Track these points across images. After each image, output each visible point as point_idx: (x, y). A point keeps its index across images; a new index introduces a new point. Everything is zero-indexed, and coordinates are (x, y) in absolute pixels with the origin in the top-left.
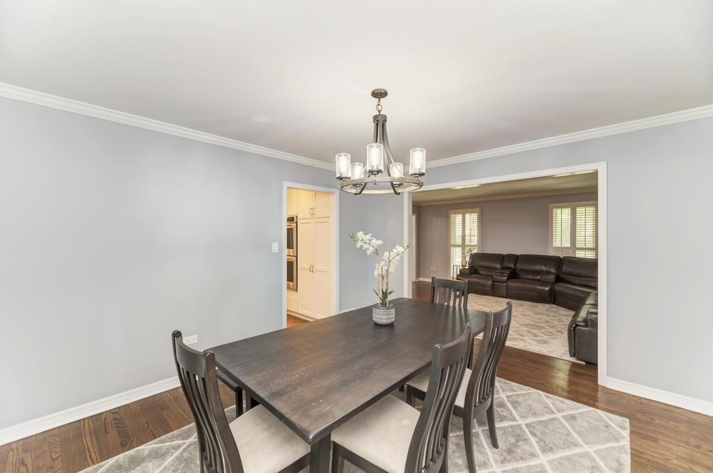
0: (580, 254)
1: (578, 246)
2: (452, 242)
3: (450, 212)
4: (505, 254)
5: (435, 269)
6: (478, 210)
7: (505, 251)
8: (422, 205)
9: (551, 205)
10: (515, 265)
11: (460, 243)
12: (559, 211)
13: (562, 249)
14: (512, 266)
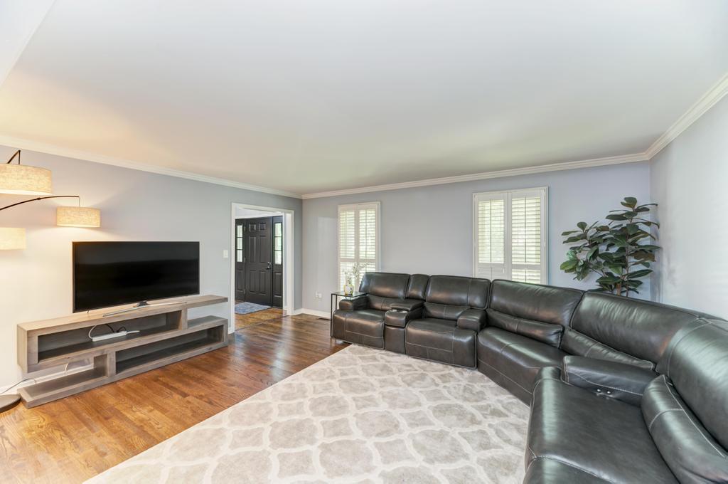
0: (519, 277)
1: (515, 262)
2: (342, 255)
3: (340, 208)
4: (411, 274)
5: (320, 295)
6: (376, 205)
7: (411, 269)
8: (304, 197)
9: (476, 197)
10: (425, 293)
11: (353, 256)
12: (487, 205)
13: (492, 267)
14: (420, 294)
